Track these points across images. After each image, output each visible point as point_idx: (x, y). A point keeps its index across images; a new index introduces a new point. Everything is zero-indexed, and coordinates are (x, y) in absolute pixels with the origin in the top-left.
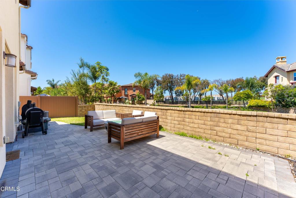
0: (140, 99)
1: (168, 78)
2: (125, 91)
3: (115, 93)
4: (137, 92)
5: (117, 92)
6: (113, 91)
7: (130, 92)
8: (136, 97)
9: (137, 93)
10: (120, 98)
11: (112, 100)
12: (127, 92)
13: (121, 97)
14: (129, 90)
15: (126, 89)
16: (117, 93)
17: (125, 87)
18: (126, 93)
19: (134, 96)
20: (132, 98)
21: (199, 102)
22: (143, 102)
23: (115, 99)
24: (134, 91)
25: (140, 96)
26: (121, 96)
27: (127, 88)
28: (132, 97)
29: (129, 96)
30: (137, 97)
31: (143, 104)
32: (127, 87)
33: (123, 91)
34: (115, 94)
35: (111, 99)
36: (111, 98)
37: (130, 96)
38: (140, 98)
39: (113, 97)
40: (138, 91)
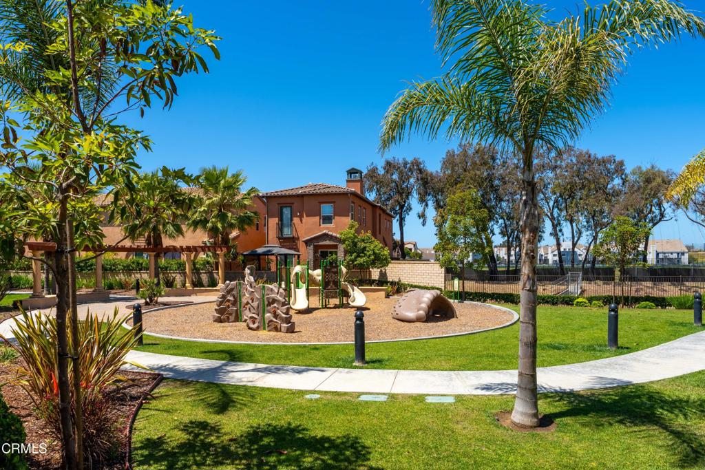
0: (360, 260)
1: (474, 163)
2: (281, 219)
3: (232, 226)
4: (342, 227)
5: (244, 222)
6: (222, 217)
7: (307, 227)
8: (336, 247)
9: (346, 230)
10: (259, 255)
11: (217, 264)
12: (291, 225)
13: (260, 250)
14: (301, 217)
15: (287, 212)
16: (242, 229)
17: (282, 201)
18: (287, 232)
19: (327, 242)
20: (315, 252)
21: (617, 273)
22: (375, 274)
23: (235, 258)
24: (327, 220)
25: (363, 245)
26: (262, 242)
27: (290, 205)
28: (316, 248)
29: (302, 247)
30: (341, 248)
31: (371, 282)
32: (289, 200)
33: (273, 222)
34: (234, 233)
35: (211, 260)
36: (216, 256)
37: (307, 243)
38: (358, 256)
39: (225, 250)
40: (347, 220)
